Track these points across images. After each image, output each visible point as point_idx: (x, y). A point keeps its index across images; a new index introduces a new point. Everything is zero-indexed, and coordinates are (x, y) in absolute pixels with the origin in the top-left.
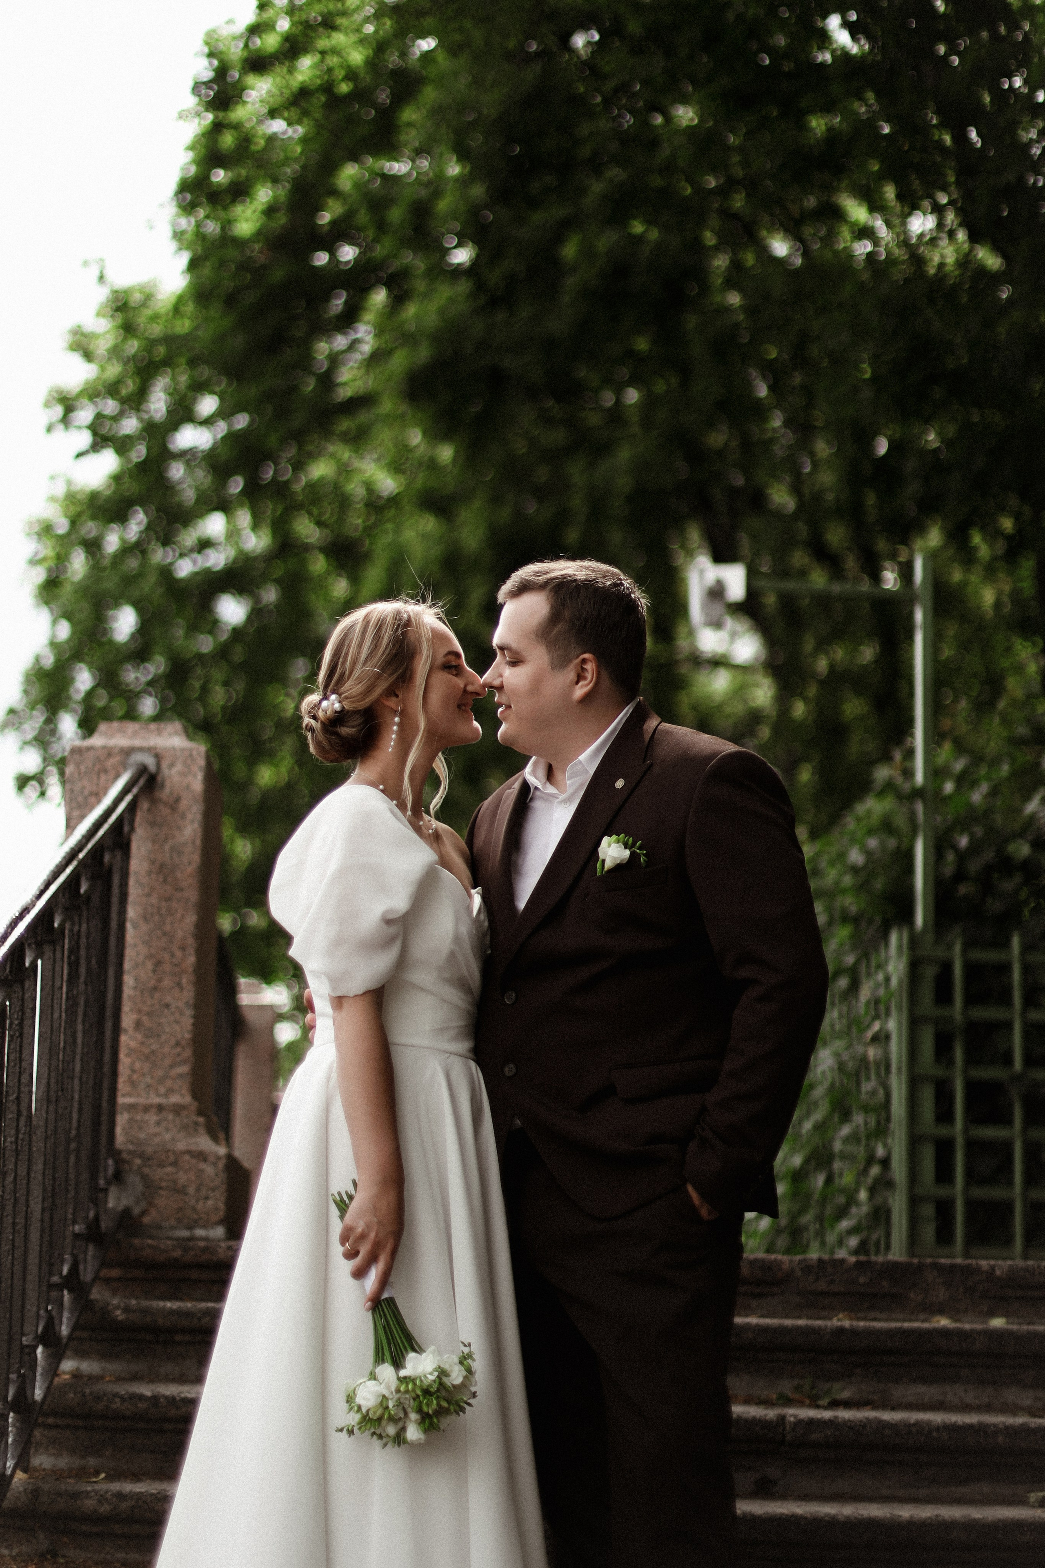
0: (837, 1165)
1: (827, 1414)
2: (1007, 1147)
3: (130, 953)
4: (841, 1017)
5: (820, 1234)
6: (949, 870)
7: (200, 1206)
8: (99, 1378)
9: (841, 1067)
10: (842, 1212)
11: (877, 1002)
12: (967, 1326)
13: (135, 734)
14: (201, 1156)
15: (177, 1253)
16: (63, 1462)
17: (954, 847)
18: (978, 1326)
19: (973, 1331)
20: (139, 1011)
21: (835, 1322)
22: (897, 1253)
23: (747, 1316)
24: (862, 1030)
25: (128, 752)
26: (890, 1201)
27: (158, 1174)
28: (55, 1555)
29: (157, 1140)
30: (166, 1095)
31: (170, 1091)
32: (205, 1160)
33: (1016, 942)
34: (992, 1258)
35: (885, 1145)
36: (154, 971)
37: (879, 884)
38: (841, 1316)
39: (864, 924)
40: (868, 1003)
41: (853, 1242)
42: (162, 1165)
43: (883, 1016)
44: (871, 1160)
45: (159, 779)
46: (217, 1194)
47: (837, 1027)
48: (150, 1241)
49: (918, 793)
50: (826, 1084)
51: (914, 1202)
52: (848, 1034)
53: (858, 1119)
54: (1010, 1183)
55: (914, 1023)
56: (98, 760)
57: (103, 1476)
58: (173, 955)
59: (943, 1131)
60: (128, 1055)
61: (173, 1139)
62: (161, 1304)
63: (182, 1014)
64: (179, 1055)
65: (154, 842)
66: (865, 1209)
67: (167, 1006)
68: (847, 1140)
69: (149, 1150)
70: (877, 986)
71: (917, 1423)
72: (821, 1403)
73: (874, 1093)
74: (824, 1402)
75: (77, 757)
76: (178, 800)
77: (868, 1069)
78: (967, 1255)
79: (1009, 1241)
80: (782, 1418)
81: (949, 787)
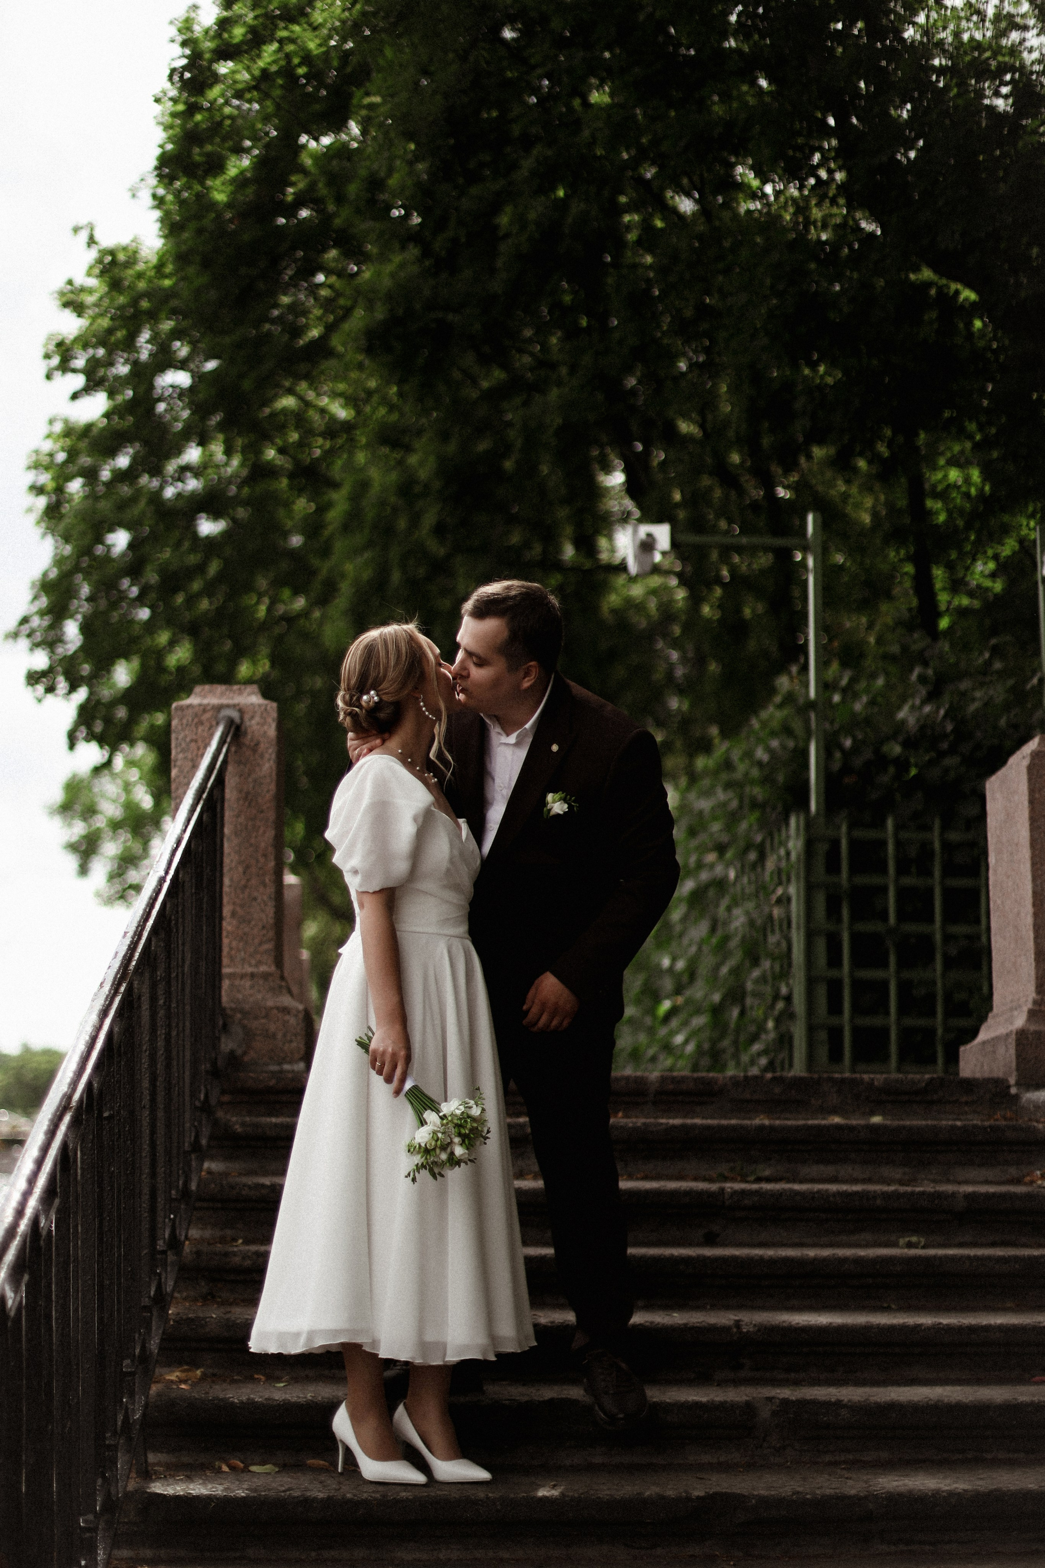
0: (749, 1001)
1: (755, 1186)
2: (884, 985)
3: (226, 860)
4: (750, 882)
5: (736, 1056)
6: (836, 766)
7: (286, 1048)
8: (226, 1174)
9: (751, 923)
10: (754, 1038)
11: (779, 871)
12: (854, 1122)
13: (222, 694)
14: (285, 1010)
15: (272, 1082)
16: (208, 1233)
17: (840, 747)
18: (862, 1122)
19: (858, 1125)
20: (234, 904)
21: (757, 1122)
22: (798, 1069)
23: (692, 1118)
24: (768, 895)
25: (219, 708)
26: (792, 1029)
27: (254, 1024)
28: (213, 1297)
29: (251, 999)
30: (256, 966)
31: (259, 963)
32: (289, 1013)
33: (890, 823)
34: (872, 1073)
35: (788, 985)
36: (244, 873)
37: (781, 778)
38: (762, 1117)
39: (768, 810)
40: (772, 873)
41: (763, 1061)
42: (256, 1018)
43: (785, 883)
44: (776, 997)
45: (243, 728)
46: (299, 1038)
47: (747, 891)
48: (251, 1075)
49: (811, 705)
50: (740, 936)
51: (811, 1029)
52: (757, 897)
53: (766, 964)
54: (887, 1013)
55: (810, 889)
56: (196, 715)
57: (240, 1241)
58: (258, 861)
59: (833, 973)
60: (227, 937)
61: (263, 998)
62: (268, 1120)
63: (266, 905)
64: (264, 935)
65: (241, 776)
66: (772, 1035)
67: (255, 899)
68: (757, 981)
69: (247, 1007)
70: (780, 859)
71: (819, 1192)
72: (749, 1179)
73: (778, 944)
74: (752, 1178)
75: (179, 713)
76: (257, 744)
77: (772, 925)
78: (853, 1071)
79: (886, 1058)
80: (722, 1190)
81: (837, 698)
